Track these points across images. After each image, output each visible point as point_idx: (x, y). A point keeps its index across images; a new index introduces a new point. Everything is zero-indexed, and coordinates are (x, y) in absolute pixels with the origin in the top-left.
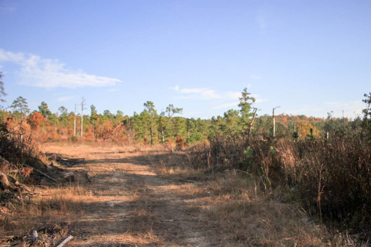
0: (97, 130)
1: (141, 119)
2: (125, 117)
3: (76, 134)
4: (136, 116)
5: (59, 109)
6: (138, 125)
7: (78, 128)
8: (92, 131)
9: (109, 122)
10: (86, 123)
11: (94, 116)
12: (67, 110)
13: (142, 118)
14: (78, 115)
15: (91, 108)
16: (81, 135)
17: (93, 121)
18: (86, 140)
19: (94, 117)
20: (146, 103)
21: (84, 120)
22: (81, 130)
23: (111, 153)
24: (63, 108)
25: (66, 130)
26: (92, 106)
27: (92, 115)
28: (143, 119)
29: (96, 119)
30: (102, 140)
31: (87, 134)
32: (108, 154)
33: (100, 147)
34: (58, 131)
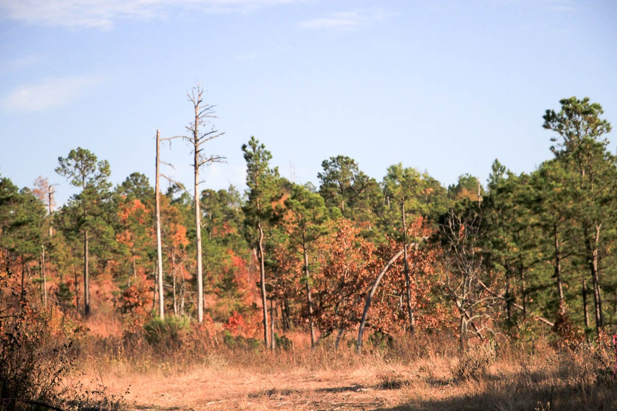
0: (286, 277)
1: (535, 204)
2: (455, 190)
3: (170, 308)
4: (501, 189)
5: (62, 169)
6: (515, 239)
7: (180, 272)
8: (259, 285)
9: (351, 230)
10: (225, 242)
11: (262, 203)
12: (105, 169)
13: (539, 200)
14: (170, 190)
15: (248, 157)
16: (195, 314)
17: (262, 232)
18: (226, 339)
19: (264, 208)
20: (558, 109)
21: (210, 220)
22: (194, 281)
23: (346, 389)
24: (82, 157)
25: (108, 287)
26: (253, 143)
27: (253, 194)
28: (546, 205)
29: (275, 219)
30: (316, 334)
31: (228, 304)
32: (330, 394)
33: (300, 372)
34: (62, 294)
